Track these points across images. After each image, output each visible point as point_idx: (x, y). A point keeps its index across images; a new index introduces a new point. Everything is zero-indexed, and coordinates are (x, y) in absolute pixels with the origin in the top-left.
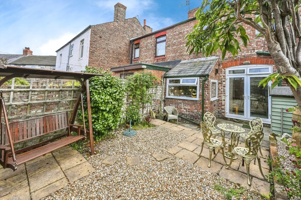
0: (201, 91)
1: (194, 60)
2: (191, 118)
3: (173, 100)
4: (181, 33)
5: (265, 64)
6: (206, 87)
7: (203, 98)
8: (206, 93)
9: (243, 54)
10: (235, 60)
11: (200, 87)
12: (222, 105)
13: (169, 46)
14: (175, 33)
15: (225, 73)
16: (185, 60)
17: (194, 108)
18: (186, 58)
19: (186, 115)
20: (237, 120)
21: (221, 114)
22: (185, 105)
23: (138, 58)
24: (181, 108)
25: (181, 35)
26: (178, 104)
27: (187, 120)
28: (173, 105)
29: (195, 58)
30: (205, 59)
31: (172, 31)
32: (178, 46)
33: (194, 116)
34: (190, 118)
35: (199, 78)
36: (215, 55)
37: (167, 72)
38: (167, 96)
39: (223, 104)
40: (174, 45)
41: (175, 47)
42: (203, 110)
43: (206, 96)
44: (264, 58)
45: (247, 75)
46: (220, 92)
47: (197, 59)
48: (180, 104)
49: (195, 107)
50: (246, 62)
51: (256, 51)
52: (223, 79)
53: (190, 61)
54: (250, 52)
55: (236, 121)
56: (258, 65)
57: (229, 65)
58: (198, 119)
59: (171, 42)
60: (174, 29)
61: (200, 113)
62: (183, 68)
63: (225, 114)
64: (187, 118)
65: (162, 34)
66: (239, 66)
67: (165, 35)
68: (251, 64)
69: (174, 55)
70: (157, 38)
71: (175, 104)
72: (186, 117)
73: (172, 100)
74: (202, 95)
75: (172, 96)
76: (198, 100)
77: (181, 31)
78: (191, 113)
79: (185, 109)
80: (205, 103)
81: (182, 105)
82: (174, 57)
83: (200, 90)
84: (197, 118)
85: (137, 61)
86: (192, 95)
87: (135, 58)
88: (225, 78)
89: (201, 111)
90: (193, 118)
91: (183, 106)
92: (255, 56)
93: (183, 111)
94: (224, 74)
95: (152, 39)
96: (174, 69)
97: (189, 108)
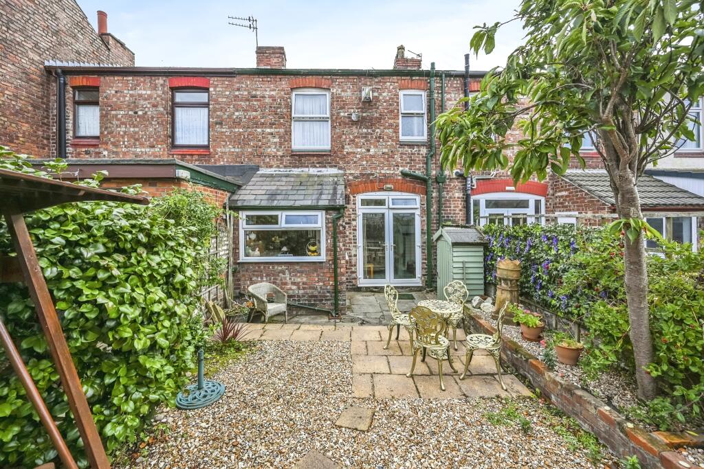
0: (329, 241)
1: (293, 169)
2: (310, 301)
3: (262, 267)
4: (255, 96)
5: (412, 193)
6: (341, 232)
7: (335, 255)
8: (341, 244)
9: (383, 172)
10: (372, 181)
11: (327, 232)
12: (352, 266)
13: (221, 124)
14: (237, 93)
15: (354, 204)
16: (271, 167)
17: (317, 279)
18: (272, 163)
19: (298, 296)
20: (376, 288)
21: (350, 282)
22: (296, 276)
23: (97, 138)
24: (286, 284)
25: (255, 103)
26: (276, 274)
27: (301, 308)
28: (262, 278)
29: (294, 167)
30: (318, 171)
31: (226, 83)
32: (249, 130)
33: (316, 296)
34: (307, 302)
35: (324, 212)
36: (336, 166)
37: (233, 193)
38: (242, 258)
39: (353, 263)
40: (237, 123)
41: (241, 130)
42: (336, 281)
43: (341, 250)
44: (411, 182)
45: (389, 208)
46: (348, 241)
47: (300, 170)
48: (281, 275)
49: (318, 275)
50: (389, 186)
51: (401, 169)
52: (352, 216)
53: (283, 171)
54: (392, 169)
55: (374, 290)
56: (404, 194)
57: (361, 190)
58: (326, 300)
59: (227, 114)
60: (235, 80)
61: (329, 287)
62: (274, 188)
63: (356, 282)
64: (301, 304)
65: (193, 82)
66: (378, 193)
67: (206, 90)
68: (394, 190)
69: (237, 150)
70: (174, 89)
71: (267, 276)
72: (297, 303)
73: (259, 267)
74: (333, 250)
75: (256, 257)
76: (325, 260)
77: (254, 92)
78: (308, 291)
79: (294, 283)
80: (339, 266)
81: (287, 276)
82: (238, 156)
83: (327, 240)
84: (322, 300)
85: (92, 149)
86: (309, 251)
87: (75, 137)
88: (355, 214)
89: (331, 283)
90: (315, 301)
91: (290, 279)
92: (400, 178)
93: (291, 289)
94: (353, 206)
95: (155, 88)
96: (248, 188)
97: (305, 280)
